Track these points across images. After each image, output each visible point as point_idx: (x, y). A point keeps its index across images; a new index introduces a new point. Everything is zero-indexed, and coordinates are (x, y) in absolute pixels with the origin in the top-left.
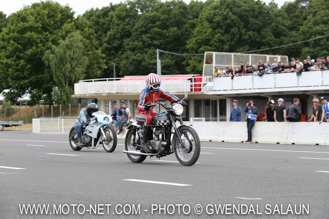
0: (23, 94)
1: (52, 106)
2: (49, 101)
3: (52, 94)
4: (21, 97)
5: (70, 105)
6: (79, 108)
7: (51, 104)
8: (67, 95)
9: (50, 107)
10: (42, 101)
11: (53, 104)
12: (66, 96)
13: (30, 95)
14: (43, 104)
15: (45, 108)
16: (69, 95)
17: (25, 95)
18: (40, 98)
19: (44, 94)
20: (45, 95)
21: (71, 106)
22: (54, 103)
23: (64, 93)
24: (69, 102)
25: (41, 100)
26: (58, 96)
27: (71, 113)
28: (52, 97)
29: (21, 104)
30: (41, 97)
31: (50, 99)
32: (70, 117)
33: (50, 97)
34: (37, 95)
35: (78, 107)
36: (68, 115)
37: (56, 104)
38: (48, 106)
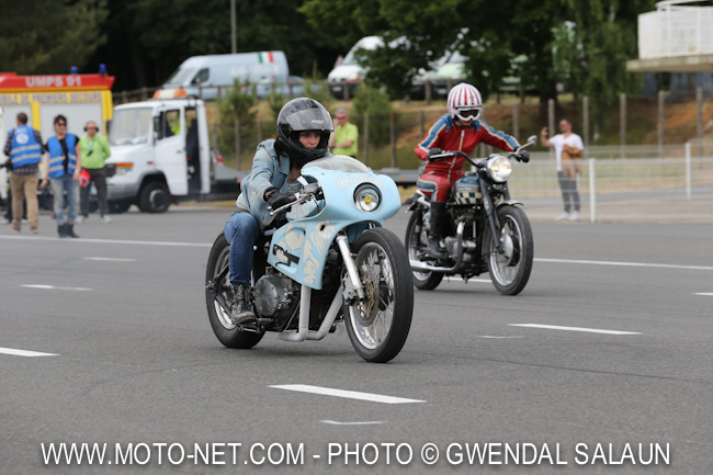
0: (435, 57)
1: (551, 102)
2: (540, 82)
3: (549, 53)
4: (428, 69)
5: (623, 97)
6: (661, 108)
7: (548, 92)
8: (609, 54)
9: (544, 107)
10: (511, 80)
11: (554, 94)
12: (604, 62)
13: (463, 58)
14: (516, 93)
15: (522, 112)
16: (619, 56)
17: (443, 59)
18: (502, 67)
19: (518, 53)
20: (522, 58)
21: (629, 101)
22: (560, 87)
23: (597, 50)
24: (616, 88)
25: (508, 75)
26: (575, 62)
27: (628, 129)
28: (550, 64)
29: (428, 93)
30: (509, 66)
31: (543, 74)
32: (623, 149)
33: (542, 63)
34: (490, 57)
35: (655, 102)
36: (618, 143)
37: (567, 91)
38: (536, 101)
